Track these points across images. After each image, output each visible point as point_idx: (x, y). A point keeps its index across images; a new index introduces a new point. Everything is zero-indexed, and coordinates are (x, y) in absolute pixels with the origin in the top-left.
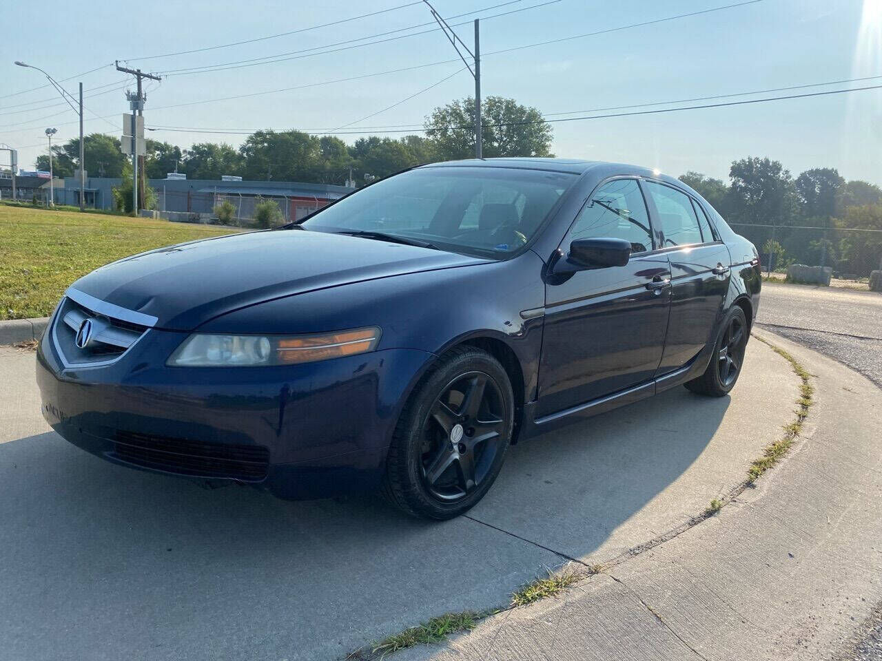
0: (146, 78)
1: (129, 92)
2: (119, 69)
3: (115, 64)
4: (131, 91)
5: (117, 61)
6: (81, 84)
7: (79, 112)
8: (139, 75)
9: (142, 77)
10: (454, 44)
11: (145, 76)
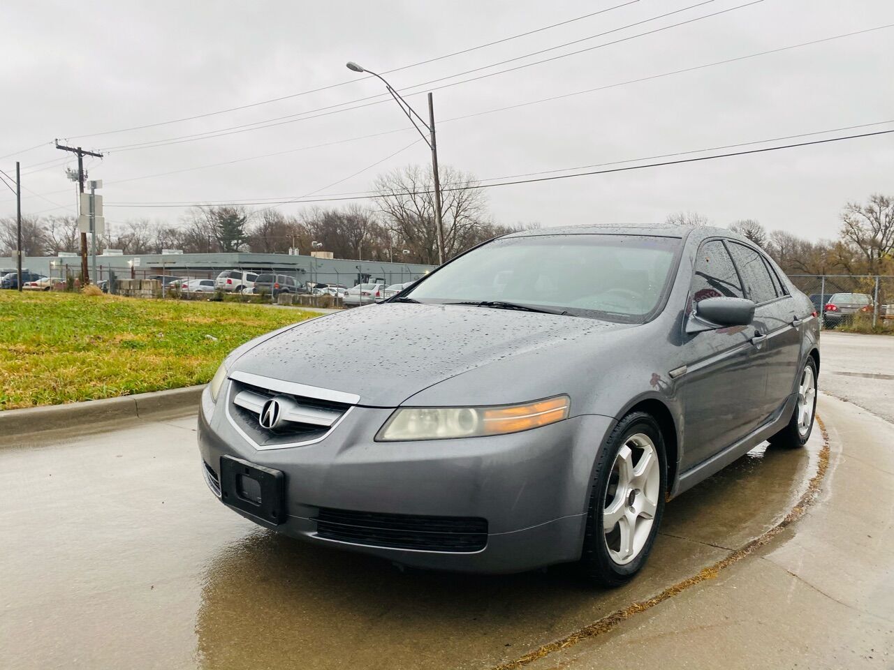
0: (87, 155)
1: (69, 170)
2: (59, 147)
3: (54, 142)
4: (72, 169)
5: (57, 140)
6: (18, 164)
7: (16, 191)
8: (80, 152)
9: (83, 154)
10: (409, 117)
11: (86, 153)
